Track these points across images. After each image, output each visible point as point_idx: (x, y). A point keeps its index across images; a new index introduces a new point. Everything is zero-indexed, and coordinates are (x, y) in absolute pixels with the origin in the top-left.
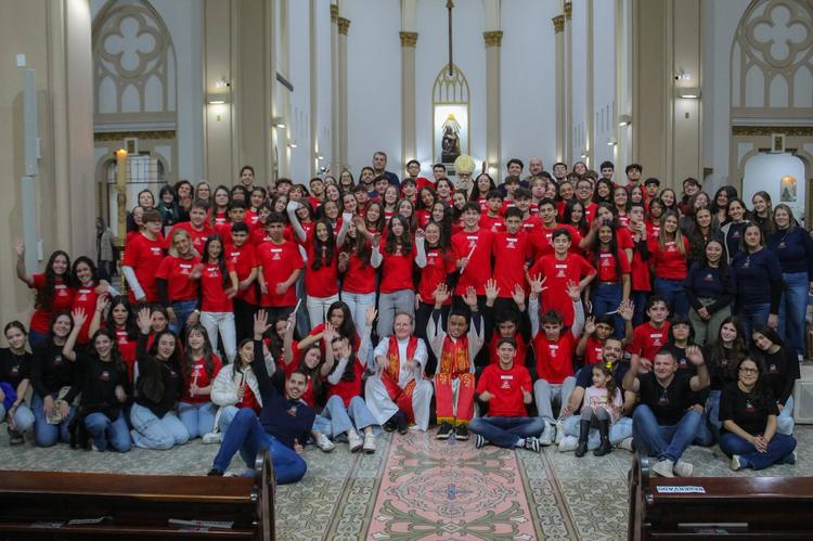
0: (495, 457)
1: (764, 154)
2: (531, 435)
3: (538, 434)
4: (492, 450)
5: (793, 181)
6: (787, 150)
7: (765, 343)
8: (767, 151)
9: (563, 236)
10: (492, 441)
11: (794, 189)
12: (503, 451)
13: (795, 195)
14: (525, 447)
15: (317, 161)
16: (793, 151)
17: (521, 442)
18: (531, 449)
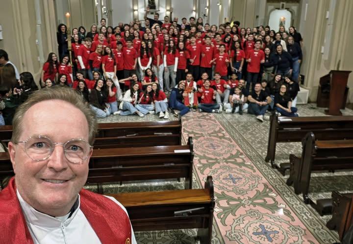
0: (207, 115)
1: (277, 10)
2: (216, 109)
3: (218, 108)
4: (205, 114)
5: (284, 19)
6: (286, 9)
7: (288, 80)
8: (279, 9)
9: (222, 46)
10: (204, 111)
11: (284, 22)
12: (209, 114)
13: (284, 24)
14: (215, 112)
15: (103, 9)
16: (288, 9)
17: (214, 111)
18: (217, 113)
